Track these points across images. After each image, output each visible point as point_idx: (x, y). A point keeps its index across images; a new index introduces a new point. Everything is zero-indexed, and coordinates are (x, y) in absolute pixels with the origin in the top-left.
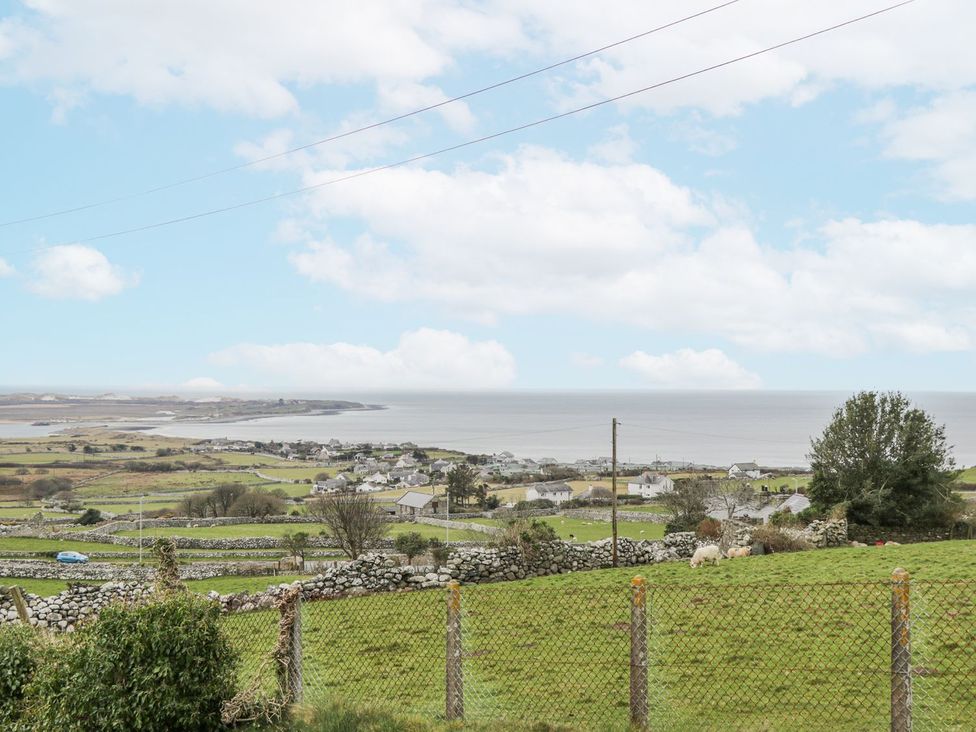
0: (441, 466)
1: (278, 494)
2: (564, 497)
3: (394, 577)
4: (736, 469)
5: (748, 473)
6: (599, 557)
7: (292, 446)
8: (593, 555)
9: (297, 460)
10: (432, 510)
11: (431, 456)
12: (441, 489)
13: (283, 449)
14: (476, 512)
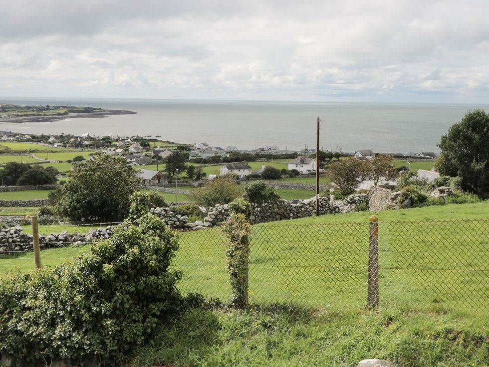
0: (160, 151)
1: (50, 169)
2: (247, 172)
3: (174, 224)
4: (359, 155)
5: (367, 157)
6: (307, 211)
7: (56, 137)
8: (303, 209)
9: (61, 147)
10: (157, 181)
11: (152, 144)
12: (162, 167)
13: (50, 140)
14: (187, 182)
